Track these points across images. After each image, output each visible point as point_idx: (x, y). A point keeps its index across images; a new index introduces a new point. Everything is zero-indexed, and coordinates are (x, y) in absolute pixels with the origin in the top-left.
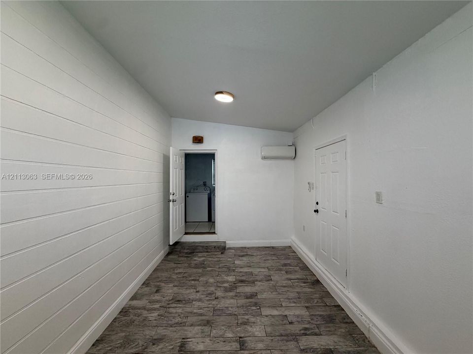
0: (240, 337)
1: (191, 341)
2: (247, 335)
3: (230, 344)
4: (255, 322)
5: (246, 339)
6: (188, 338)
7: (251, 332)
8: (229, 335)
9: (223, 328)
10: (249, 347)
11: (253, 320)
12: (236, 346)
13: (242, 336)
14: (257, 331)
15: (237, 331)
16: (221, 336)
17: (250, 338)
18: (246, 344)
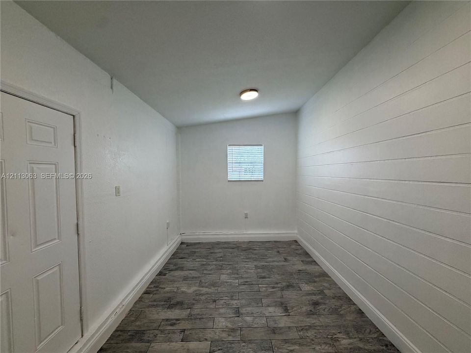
0: (238, 317)
1: (281, 313)
2: (232, 319)
3: (247, 311)
4: (221, 332)
5: (234, 316)
6: (285, 315)
7: (228, 322)
8: (249, 319)
9: (256, 326)
10: (231, 310)
11: (224, 335)
12: (243, 311)
13: (236, 318)
14: (222, 322)
15: (241, 322)
16: (256, 317)
17: (229, 316)
18: (233, 311)
